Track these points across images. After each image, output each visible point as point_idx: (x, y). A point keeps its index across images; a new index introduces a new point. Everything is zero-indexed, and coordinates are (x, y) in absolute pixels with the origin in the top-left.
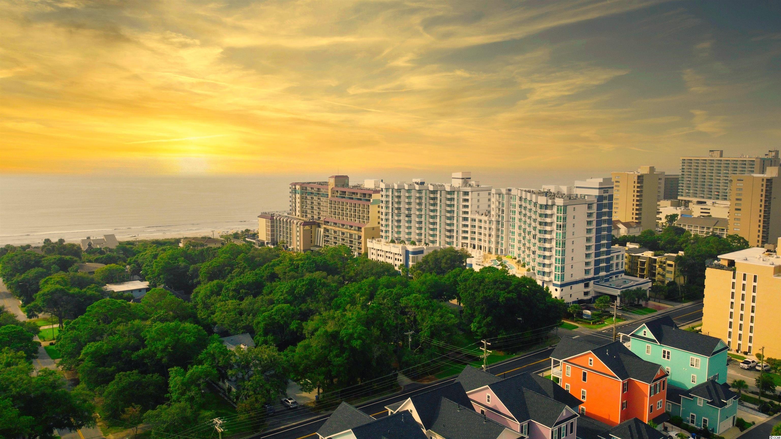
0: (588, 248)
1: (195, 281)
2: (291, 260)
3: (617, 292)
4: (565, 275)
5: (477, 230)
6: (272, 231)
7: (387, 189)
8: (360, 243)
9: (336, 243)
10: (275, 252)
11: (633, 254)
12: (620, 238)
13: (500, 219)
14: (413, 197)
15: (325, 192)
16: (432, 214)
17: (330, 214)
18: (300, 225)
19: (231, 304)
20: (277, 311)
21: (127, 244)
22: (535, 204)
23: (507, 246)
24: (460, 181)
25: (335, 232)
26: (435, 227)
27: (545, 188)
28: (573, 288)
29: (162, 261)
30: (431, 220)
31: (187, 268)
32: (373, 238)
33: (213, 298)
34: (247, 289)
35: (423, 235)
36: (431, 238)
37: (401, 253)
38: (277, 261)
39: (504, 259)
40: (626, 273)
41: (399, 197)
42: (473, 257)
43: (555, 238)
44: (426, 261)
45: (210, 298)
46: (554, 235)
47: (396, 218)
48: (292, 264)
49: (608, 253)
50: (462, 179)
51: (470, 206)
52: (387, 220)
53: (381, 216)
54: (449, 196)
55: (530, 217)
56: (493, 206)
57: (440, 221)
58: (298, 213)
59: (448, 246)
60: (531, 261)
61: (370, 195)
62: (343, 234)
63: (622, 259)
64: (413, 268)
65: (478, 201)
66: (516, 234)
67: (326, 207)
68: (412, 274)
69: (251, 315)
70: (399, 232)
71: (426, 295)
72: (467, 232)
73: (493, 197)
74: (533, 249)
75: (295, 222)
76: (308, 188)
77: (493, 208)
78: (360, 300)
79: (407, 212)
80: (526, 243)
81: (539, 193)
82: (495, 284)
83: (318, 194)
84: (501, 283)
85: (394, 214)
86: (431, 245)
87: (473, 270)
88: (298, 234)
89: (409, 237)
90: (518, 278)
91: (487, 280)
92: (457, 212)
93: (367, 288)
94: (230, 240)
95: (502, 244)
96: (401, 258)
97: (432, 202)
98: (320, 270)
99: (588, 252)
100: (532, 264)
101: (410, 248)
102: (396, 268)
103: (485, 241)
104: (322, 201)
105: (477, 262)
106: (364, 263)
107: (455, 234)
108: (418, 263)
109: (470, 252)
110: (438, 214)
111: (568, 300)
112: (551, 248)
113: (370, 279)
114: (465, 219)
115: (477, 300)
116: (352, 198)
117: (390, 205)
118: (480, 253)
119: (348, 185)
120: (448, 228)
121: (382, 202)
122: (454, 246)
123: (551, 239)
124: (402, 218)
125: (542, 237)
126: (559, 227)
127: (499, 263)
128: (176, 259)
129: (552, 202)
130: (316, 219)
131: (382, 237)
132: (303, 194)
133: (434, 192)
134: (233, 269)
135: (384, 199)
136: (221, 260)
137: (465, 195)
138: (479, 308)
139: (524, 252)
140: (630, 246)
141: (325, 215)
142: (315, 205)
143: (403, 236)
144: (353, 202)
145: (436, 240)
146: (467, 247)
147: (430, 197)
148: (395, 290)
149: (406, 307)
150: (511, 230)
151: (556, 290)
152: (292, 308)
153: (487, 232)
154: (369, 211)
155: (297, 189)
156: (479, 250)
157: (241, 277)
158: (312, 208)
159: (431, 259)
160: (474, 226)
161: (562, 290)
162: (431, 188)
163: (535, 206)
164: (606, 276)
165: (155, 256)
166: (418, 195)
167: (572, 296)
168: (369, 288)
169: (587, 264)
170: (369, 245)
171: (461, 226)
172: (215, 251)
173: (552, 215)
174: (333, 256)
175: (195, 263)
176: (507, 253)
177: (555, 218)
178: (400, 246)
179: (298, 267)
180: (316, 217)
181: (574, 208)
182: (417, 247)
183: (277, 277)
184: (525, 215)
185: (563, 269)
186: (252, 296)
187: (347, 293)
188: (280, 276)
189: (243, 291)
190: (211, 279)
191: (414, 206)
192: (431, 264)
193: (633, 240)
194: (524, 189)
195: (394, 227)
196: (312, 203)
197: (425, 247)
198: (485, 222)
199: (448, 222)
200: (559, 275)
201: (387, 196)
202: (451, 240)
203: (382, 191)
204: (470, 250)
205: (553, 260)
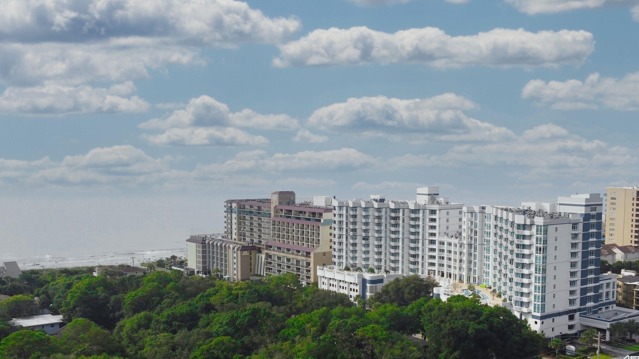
0: (573, 274)
1: (117, 314)
2: (230, 289)
3: (607, 325)
4: (546, 306)
5: (445, 255)
6: (204, 257)
7: (340, 207)
8: (309, 271)
9: (279, 271)
10: (208, 281)
11: (628, 283)
12: (614, 264)
13: (473, 242)
14: (370, 217)
15: (267, 211)
16: (393, 236)
17: (273, 236)
18: (237, 250)
19: (163, 337)
20: (217, 344)
21: (31, 273)
22: (512, 223)
23: (481, 273)
24: (427, 198)
25: (279, 258)
26: (397, 251)
27: (525, 205)
28: (555, 320)
29: (79, 291)
30: (393, 244)
31: (107, 300)
32: (324, 265)
33: (142, 332)
34: (181, 321)
35: (383, 261)
36: (392, 265)
37: (356, 282)
38: (213, 290)
39: (477, 288)
40: (619, 305)
41: (355, 216)
42: (441, 286)
43: (534, 263)
44: (386, 291)
45: (137, 332)
46: (533, 259)
47: (351, 241)
48: (230, 294)
49: (596, 280)
50: (429, 195)
51: (437, 227)
52: (340, 243)
53: (333, 238)
54: (413, 216)
55: (506, 239)
56: (464, 227)
57: (403, 244)
58: (234, 236)
59: (412, 274)
60: (508, 290)
61: (321, 215)
62: (289, 260)
63: (614, 288)
64: (371, 300)
65: (448, 220)
66: (491, 260)
67: (268, 228)
68: (370, 307)
69: (186, 349)
70: (354, 258)
71: (385, 326)
72: (434, 257)
73: (465, 216)
74: (509, 275)
75: (231, 246)
76: (246, 207)
77: (464, 229)
78: (310, 330)
79: (364, 234)
80: (503, 269)
81: (517, 212)
82: (463, 314)
83: (259, 213)
84: (471, 313)
85: (349, 237)
86: (392, 273)
87: (440, 300)
88: (235, 261)
89: (367, 263)
90: (491, 307)
91: (454, 310)
92: (423, 234)
93: (318, 320)
94: (154, 268)
95: (475, 271)
96: (357, 288)
97: (393, 222)
98: (262, 301)
99: (572, 279)
100: (509, 293)
101: (368, 276)
102: (352, 299)
103: (455, 268)
104: (263, 222)
105: (445, 291)
106: (314, 293)
107: (420, 260)
108: (377, 293)
109: (438, 281)
110: (401, 236)
111: (549, 334)
112: (530, 275)
113: (321, 310)
114: (432, 242)
115: (443, 332)
116: (299, 218)
117: (344, 226)
118: (449, 282)
119: (294, 202)
120: (412, 252)
121: (335, 222)
122: (420, 273)
123: (530, 264)
124: (359, 240)
125: (519, 262)
126: (539, 250)
127: (471, 292)
128: (94, 288)
129: (530, 222)
130: (256, 244)
131: (335, 263)
132: (240, 214)
133: (396, 211)
134: (162, 300)
135: (337, 219)
136: (147, 289)
137: (432, 213)
138: (446, 340)
139: (500, 280)
140: (625, 273)
141: (266, 238)
142: (255, 227)
143: (360, 262)
144: (300, 222)
145: (398, 267)
146: (435, 275)
147: (390, 216)
148: (349, 321)
149: (362, 340)
150: (486, 254)
151: (536, 323)
152: (233, 340)
153: (458, 257)
154: (319, 233)
155: (233, 207)
156: (449, 278)
157: (173, 308)
158: (252, 230)
159: (392, 289)
160: (442, 251)
161: (543, 323)
162: (392, 206)
163: (511, 227)
164: (594, 307)
165: (69, 286)
166: (376, 214)
167: (555, 330)
168: (320, 319)
169: (572, 293)
170: (320, 273)
171: (427, 250)
172: (139, 280)
173: (530, 237)
174: (277, 285)
175: (116, 293)
176: (481, 281)
177: (534, 240)
178: (356, 274)
179: (237, 297)
180: (256, 241)
181: (556, 228)
182: (376, 275)
183: (214, 309)
184: (501, 237)
185: (543, 299)
186: (186, 328)
187: (295, 324)
188: (216, 307)
189: (175, 323)
190: (136, 310)
191: (372, 227)
192: (392, 294)
193: (629, 266)
194: (501, 207)
195: (349, 251)
196: (252, 224)
197: (385, 275)
198: (456, 245)
199: (412, 245)
200: (538, 305)
201: (341, 215)
202: (416, 267)
203: (335, 209)
204: (437, 278)
205: (532, 288)
